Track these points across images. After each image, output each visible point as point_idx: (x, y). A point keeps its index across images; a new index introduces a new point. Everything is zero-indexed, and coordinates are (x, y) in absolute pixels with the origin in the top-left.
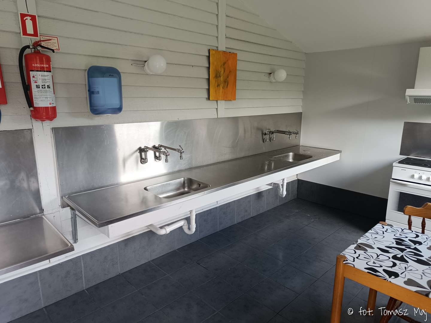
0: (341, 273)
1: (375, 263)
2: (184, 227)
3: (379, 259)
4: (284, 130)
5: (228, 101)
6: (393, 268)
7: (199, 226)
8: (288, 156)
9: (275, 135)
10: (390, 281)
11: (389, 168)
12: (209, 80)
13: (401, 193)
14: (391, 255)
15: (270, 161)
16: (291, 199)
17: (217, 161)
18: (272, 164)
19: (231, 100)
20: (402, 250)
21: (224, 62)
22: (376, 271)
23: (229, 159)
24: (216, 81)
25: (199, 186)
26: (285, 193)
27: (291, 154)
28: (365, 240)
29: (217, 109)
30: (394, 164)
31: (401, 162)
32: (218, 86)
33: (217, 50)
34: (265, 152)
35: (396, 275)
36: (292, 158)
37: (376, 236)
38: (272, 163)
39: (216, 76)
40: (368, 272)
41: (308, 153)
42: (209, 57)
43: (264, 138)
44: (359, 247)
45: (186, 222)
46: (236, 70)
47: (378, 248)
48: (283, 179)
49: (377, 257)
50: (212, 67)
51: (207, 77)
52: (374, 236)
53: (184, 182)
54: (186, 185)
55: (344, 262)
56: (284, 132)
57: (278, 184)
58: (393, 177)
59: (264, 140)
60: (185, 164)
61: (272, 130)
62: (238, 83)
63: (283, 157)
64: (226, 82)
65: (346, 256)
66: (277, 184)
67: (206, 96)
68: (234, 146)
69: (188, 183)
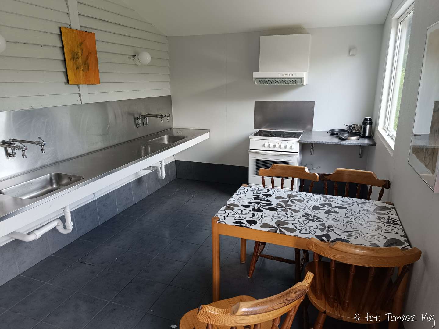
0: (216, 232)
1: (241, 217)
2: (58, 228)
3: (243, 213)
4: (156, 113)
5: (91, 85)
6: (252, 218)
7: (77, 224)
8: (163, 139)
9: (147, 119)
10: (251, 228)
11: (247, 141)
12: (64, 61)
13: (257, 160)
14: (251, 209)
15: (145, 145)
16: (171, 180)
17: (87, 152)
18: (148, 149)
19: (95, 84)
20: (258, 203)
21: (80, 42)
22: (241, 223)
23: (102, 148)
24: (73, 63)
25: (71, 180)
26: (164, 175)
27: (166, 137)
28: (232, 201)
29: (79, 94)
30: (250, 137)
31: (256, 135)
32: (77, 68)
33: (70, 28)
34: (139, 137)
35: (255, 222)
36: (167, 140)
37: (240, 196)
38: (148, 147)
39: (73, 57)
40: (235, 225)
41: (181, 134)
42: (61, 36)
43: (137, 123)
44: (228, 208)
45: (60, 221)
46: (95, 52)
47: (242, 205)
48: (161, 161)
49: (242, 212)
50: (67, 47)
51: (62, 58)
52: (239, 196)
53: (51, 179)
54: (54, 181)
55: (218, 222)
56: (155, 116)
57: (157, 167)
58: (250, 148)
59: (137, 125)
60: (48, 158)
61: (144, 114)
62: (100, 65)
63: (158, 140)
64: (86, 64)
65: (219, 216)
66: (155, 167)
67: (64, 80)
68: (105, 133)
69: (56, 179)
